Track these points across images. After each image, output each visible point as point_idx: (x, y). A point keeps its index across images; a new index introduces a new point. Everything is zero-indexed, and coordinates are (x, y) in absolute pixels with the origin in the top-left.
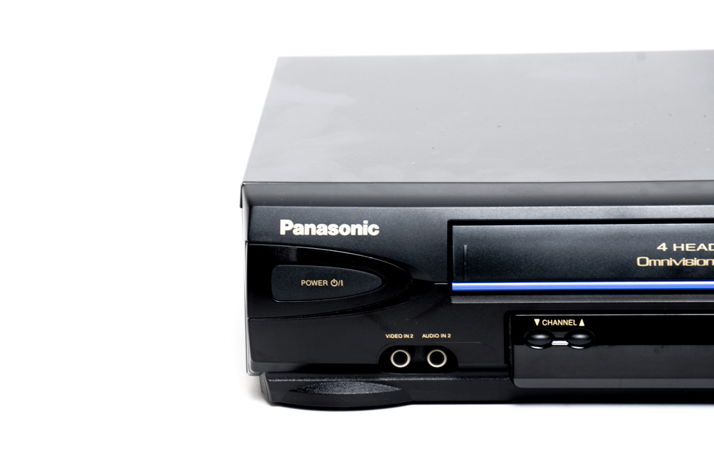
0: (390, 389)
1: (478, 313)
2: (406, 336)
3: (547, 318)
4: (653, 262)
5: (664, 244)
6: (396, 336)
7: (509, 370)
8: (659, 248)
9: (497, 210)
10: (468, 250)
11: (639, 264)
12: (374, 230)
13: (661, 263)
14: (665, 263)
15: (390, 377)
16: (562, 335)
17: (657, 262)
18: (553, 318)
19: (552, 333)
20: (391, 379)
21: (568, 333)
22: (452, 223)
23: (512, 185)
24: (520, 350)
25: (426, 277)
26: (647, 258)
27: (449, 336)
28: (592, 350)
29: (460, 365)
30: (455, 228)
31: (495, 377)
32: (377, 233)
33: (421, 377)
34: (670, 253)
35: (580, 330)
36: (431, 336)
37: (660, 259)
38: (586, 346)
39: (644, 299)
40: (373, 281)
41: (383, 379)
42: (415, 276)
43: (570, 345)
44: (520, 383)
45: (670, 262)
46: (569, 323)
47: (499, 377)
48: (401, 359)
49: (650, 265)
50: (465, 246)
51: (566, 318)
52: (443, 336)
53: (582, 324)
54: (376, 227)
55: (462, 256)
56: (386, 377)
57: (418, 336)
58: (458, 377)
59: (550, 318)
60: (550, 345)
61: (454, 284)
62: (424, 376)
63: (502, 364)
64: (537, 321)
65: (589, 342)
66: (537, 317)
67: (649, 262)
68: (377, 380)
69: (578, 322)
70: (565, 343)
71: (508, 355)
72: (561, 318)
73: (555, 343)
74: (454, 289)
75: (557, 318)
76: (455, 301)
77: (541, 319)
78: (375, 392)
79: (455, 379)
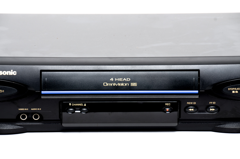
0: (20, 127)
1: (50, 102)
2: (26, 109)
3: (73, 103)
4: (108, 84)
5: (112, 79)
6: (22, 109)
7: (60, 121)
8: (110, 80)
9: (57, 67)
10: (47, 80)
11: (104, 85)
12: (15, 73)
13: (111, 85)
14: (113, 85)
15: (20, 123)
16: (79, 109)
17: (110, 85)
18: (76, 103)
19: (75, 108)
20: (20, 124)
21: (80, 108)
22: (42, 71)
23: (62, 58)
24: (64, 114)
25: (33, 89)
26: (107, 83)
27: (40, 109)
28: (88, 114)
29: (44, 119)
30: (43, 73)
31: (56, 123)
32: (16, 74)
33: (30, 123)
34: (114, 82)
35: (84, 107)
36: (34, 109)
37: (111, 83)
38: (86, 113)
39: (106, 97)
40: (14, 91)
41: (17, 124)
42: (29, 89)
43: (81, 112)
44: (64, 125)
45: (114, 85)
46: (81, 105)
47: (57, 123)
48: (24, 117)
49: (108, 85)
50: (46, 79)
51: (80, 103)
52: (38, 109)
53: (85, 105)
54: (16, 72)
55: (45, 82)
56: (18, 123)
57: (30, 109)
58: (43, 123)
59: (74, 103)
60: (74, 112)
61: (42, 92)
62: (31, 123)
63: (58, 118)
64: (70, 104)
65: (88, 111)
66: (70, 103)
67: (107, 85)
68: (15, 124)
69: (84, 105)
70: (79, 111)
71: (60, 116)
72: (78, 103)
73: (76, 111)
74: (42, 93)
75: (77, 103)
76: (42, 97)
77: (72, 103)
78: (15, 128)
79: (42, 124)
